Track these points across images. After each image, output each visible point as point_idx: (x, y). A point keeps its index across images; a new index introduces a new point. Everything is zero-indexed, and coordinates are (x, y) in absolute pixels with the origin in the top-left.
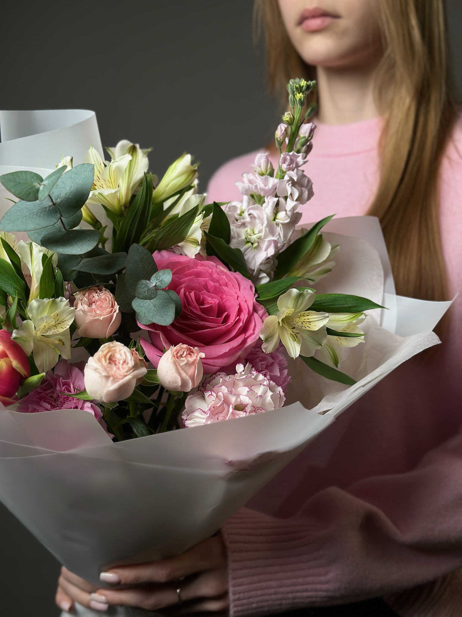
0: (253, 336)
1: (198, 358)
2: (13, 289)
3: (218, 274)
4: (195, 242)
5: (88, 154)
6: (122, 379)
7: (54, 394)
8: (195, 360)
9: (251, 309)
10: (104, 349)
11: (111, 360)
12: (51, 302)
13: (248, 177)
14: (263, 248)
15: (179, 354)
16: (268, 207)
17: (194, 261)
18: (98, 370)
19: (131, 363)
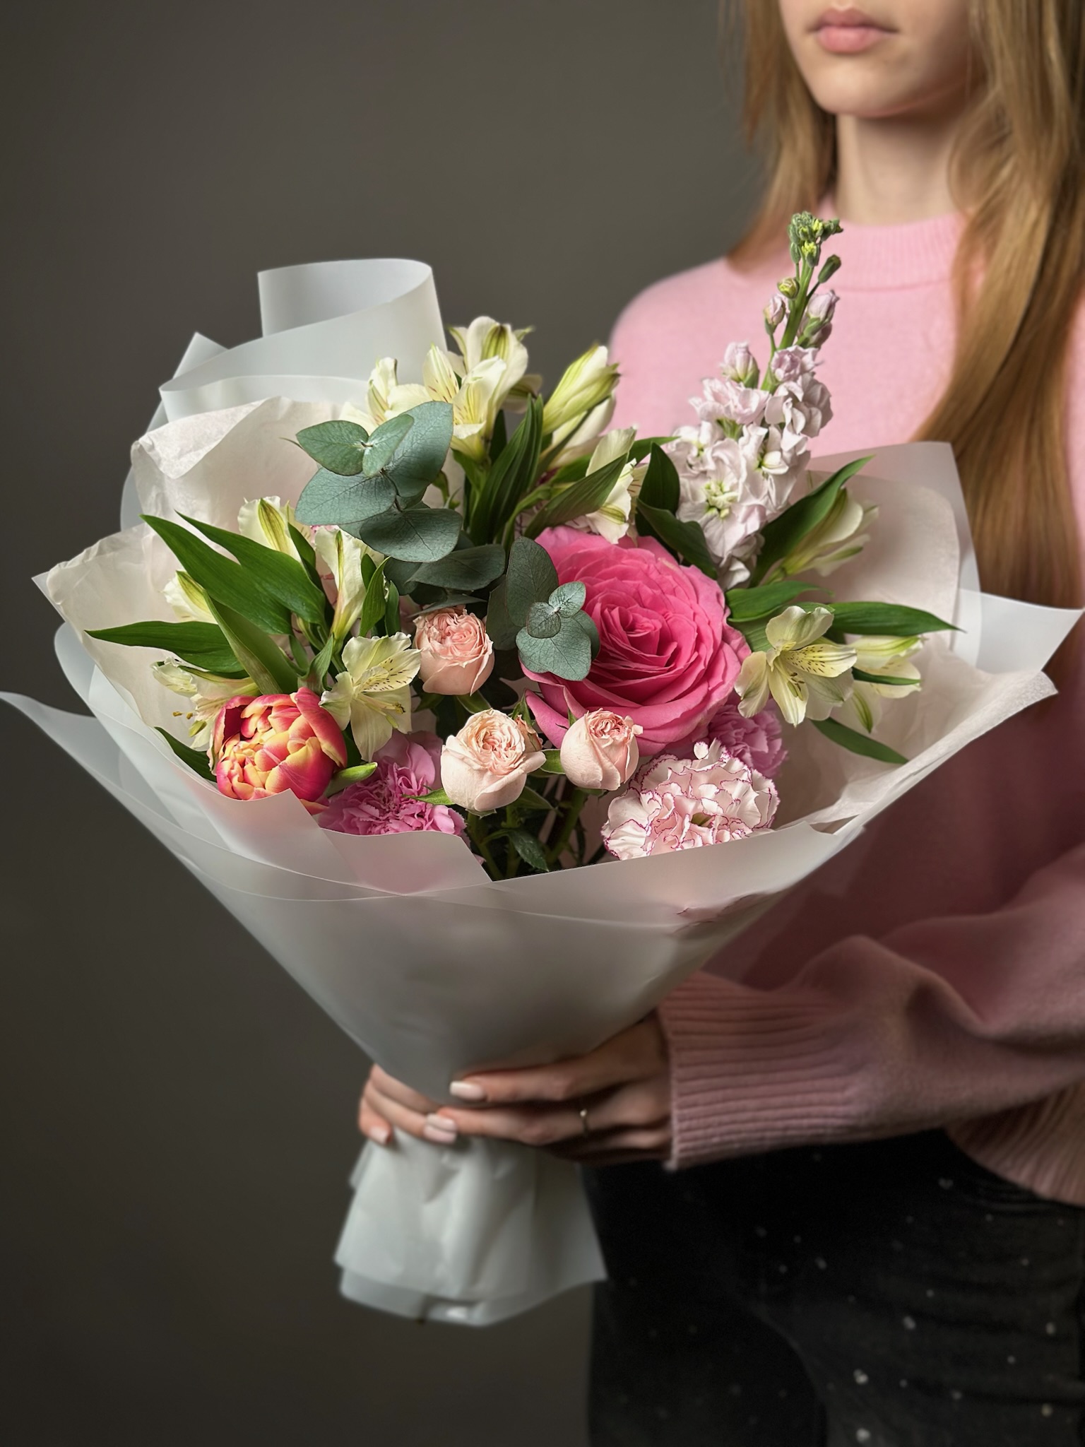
0: (723, 687)
1: (632, 736)
2: (302, 605)
3: (660, 573)
4: (619, 516)
5: (428, 359)
6: (506, 774)
7: (383, 790)
8: (626, 739)
9: (719, 638)
10: (474, 721)
11: (488, 742)
12: (381, 641)
13: (711, 388)
14: (738, 517)
15: (599, 729)
16: (748, 443)
17: (616, 549)
18: (465, 760)
19: (520, 748)
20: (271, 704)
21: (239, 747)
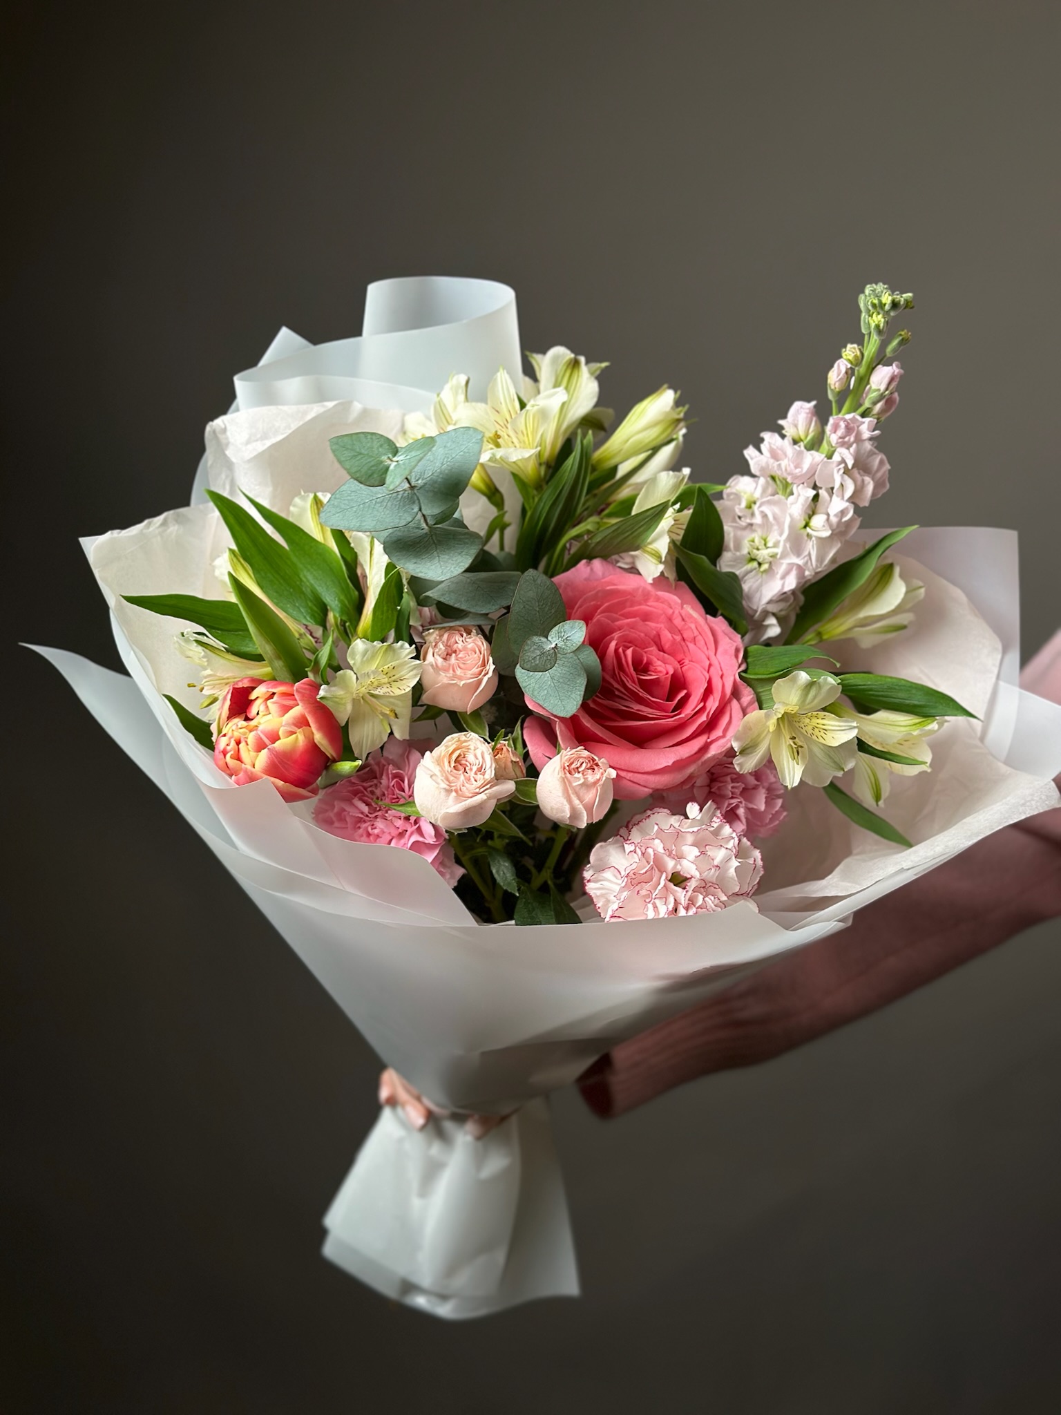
0: (722, 741)
1: (604, 778)
2: (337, 602)
3: (683, 620)
4: (656, 556)
6: (471, 797)
7: (376, 789)
8: (598, 781)
9: (728, 691)
10: (451, 741)
11: (459, 763)
12: (385, 647)
13: (770, 443)
14: (777, 573)
15: (573, 766)
16: (796, 502)
17: (647, 589)
18: (435, 777)
19: (490, 774)
20: (274, 691)
21: (237, 726)
